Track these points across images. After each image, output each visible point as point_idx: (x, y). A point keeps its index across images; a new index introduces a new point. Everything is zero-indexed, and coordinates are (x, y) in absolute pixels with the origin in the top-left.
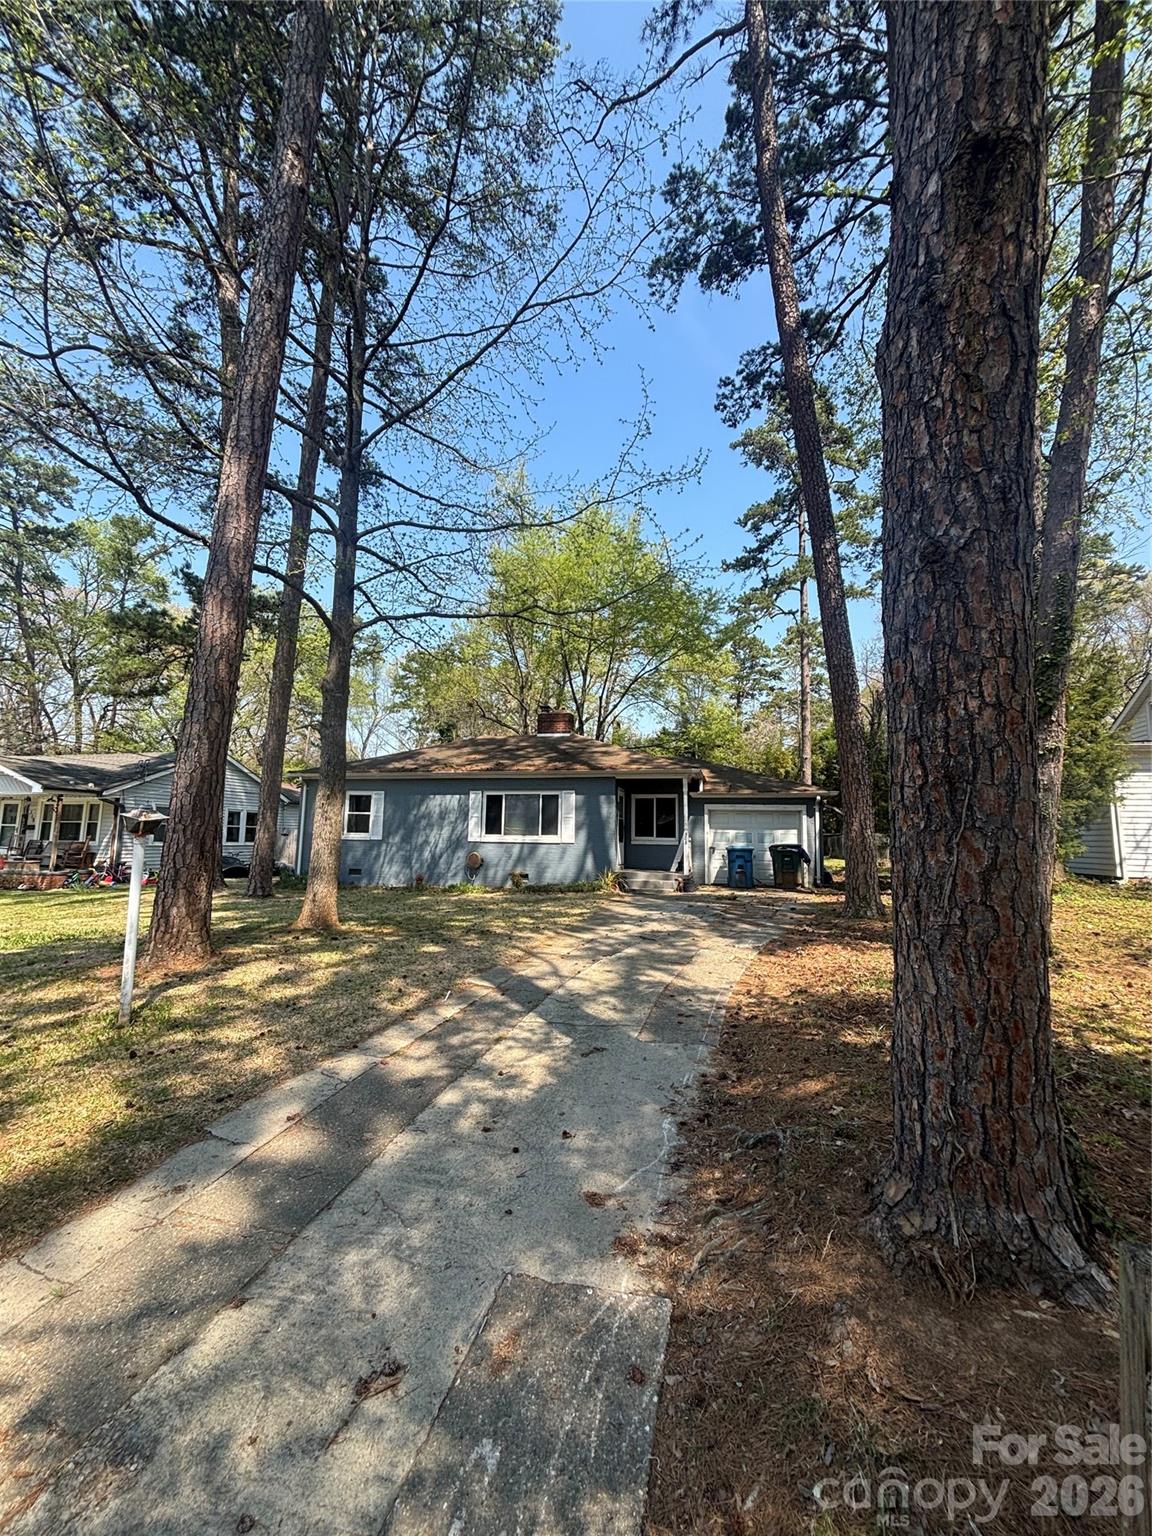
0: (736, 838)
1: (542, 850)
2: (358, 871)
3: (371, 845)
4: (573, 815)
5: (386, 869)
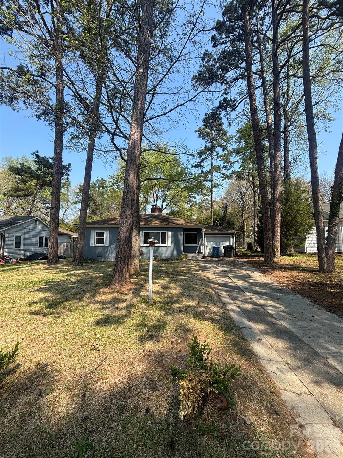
0: (213, 244)
1: (160, 249)
2: (101, 256)
3: (105, 248)
4: (171, 238)
5: (110, 255)
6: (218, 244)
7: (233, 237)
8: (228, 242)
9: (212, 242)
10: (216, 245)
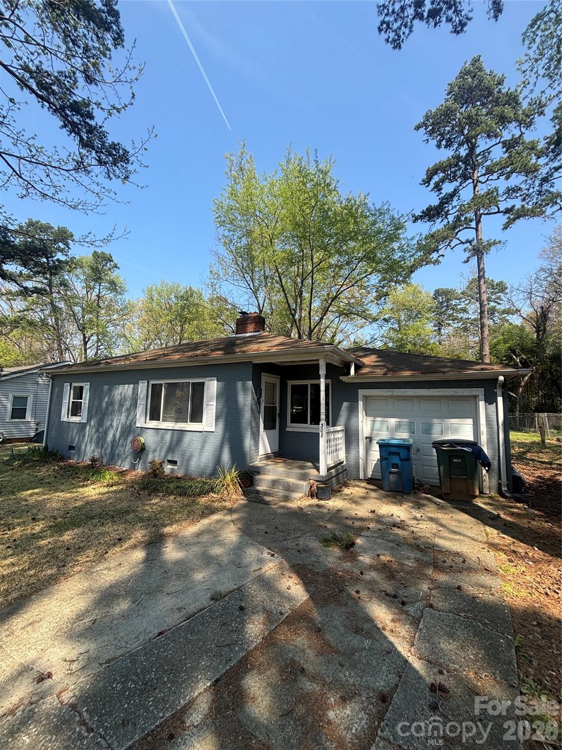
0: (398, 427)
1: (187, 438)
2: (73, 448)
3: (81, 426)
4: (214, 403)
5: (88, 447)
6: (419, 427)
7: (490, 400)
8: (470, 421)
9: (393, 421)
10: (412, 432)
